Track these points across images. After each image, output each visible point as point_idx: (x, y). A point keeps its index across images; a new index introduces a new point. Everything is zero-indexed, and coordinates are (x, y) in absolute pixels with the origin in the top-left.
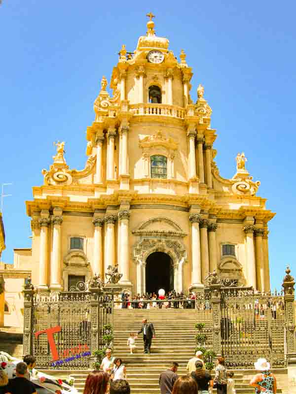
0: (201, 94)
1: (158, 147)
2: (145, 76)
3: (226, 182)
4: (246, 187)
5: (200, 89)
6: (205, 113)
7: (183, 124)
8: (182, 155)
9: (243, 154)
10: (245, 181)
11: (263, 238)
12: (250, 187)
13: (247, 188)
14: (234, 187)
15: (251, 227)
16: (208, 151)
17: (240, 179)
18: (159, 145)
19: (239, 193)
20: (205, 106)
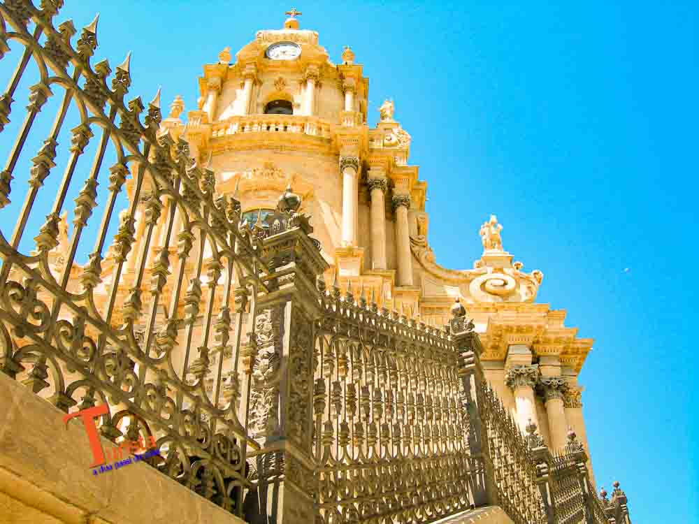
0: (388, 113)
1: (263, 193)
2: (257, 82)
3: (454, 277)
4: (505, 284)
5: (387, 106)
6: (393, 141)
7: (330, 149)
8: (325, 207)
9: (493, 218)
10: (503, 272)
11: (565, 405)
12: (518, 285)
13: (508, 287)
14: (475, 285)
15: (523, 370)
16: (402, 211)
17: (490, 269)
18: (265, 189)
19: (490, 299)
20: (396, 131)
